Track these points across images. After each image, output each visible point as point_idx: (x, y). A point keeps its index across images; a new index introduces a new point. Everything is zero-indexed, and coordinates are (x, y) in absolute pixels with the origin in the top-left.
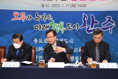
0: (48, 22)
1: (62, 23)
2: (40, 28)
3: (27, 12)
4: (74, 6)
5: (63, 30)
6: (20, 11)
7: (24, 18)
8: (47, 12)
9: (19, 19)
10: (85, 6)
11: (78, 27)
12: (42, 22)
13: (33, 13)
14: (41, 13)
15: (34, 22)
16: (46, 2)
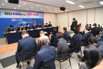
0: (21, 21)
1: (25, 21)
2: (20, 23)
3: (16, 19)
4: (27, 17)
5: (25, 23)
6: (13, 19)
7: (15, 20)
8: (21, 19)
9: (14, 21)
10: (30, 17)
11: (29, 22)
12: (20, 21)
13: (17, 19)
14: (19, 19)
15: (18, 21)
16: (20, 16)
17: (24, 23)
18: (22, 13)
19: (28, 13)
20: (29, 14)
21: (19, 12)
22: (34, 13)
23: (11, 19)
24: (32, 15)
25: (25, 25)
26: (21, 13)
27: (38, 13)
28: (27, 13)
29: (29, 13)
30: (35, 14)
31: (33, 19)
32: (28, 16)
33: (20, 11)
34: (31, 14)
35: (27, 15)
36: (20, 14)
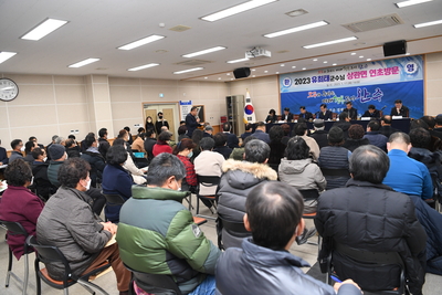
0: (332, 96)
1: (342, 97)
2: (326, 101)
3: (317, 91)
4: (350, 83)
5: (343, 101)
6: (312, 91)
7: (315, 95)
8: (331, 90)
9: (313, 96)
10: (358, 82)
11: (354, 99)
12: (328, 97)
13: (321, 91)
14: (327, 90)
15: (322, 98)
16: (330, 83)
17: (340, 100)
18: (335, 74)
19: (354, 70)
20: (357, 75)
21: (326, 74)
22: (377, 67)
23: (306, 93)
24: (368, 74)
25: (340, 106)
26: (331, 74)
27: (394, 65)
28: (351, 71)
29: (358, 70)
30: (380, 70)
31: (372, 88)
32: (354, 80)
33: (330, 69)
34: (365, 73)
35: (350, 76)
36: (329, 79)
